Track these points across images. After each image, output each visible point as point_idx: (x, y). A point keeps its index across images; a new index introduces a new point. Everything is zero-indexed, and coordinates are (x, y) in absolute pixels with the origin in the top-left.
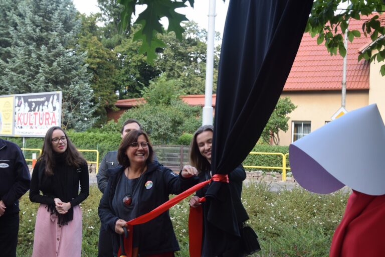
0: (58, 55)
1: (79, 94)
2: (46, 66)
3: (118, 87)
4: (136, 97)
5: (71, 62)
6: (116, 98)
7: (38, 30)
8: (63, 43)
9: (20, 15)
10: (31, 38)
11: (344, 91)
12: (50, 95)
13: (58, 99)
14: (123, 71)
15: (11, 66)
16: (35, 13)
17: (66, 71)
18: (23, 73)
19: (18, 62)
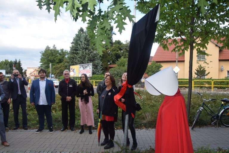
0: (91, 52)
1: (97, 64)
2: (88, 56)
3: (109, 61)
4: (114, 64)
5: (95, 54)
6: (108, 65)
7: (85, 46)
8: (93, 49)
9: (81, 42)
10: (84, 48)
11: (177, 61)
12: (89, 65)
13: (91, 65)
14: (110, 56)
15: (78, 56)
16: (85, 41)
17: (94, 57)
18: (81, 58)
19: (80, 55)
